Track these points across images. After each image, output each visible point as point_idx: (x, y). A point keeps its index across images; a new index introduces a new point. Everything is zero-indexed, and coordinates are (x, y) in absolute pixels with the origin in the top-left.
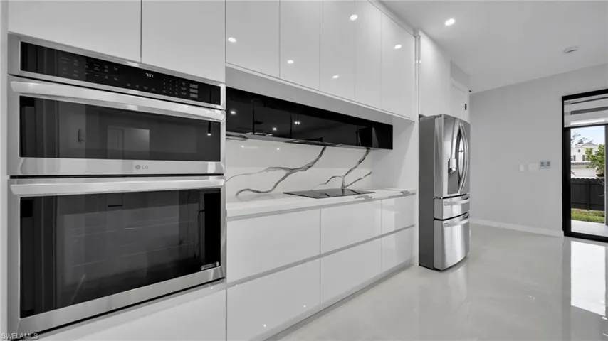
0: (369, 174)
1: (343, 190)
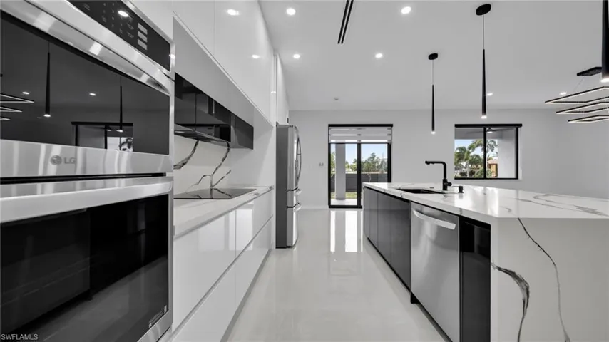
0: (229, 172)
1: (211, 190)
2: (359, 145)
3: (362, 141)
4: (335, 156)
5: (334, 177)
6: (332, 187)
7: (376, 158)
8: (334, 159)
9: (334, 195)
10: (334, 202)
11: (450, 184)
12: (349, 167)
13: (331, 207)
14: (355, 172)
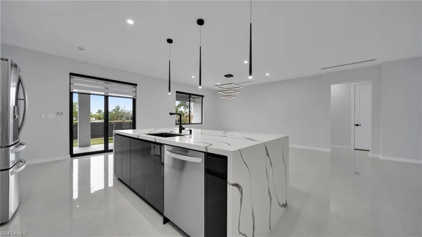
2: (106, 97)
3: (109, 94)
4: (77, 106)
5: (76, 125)
6: (74, 135)
7: (120, 110)
8: (76, 109)
9: (76, 143)
10: (76, 150)
11: (184, 129)
12: (92, 116)
13: (73, 155)
14: (102, 121)
